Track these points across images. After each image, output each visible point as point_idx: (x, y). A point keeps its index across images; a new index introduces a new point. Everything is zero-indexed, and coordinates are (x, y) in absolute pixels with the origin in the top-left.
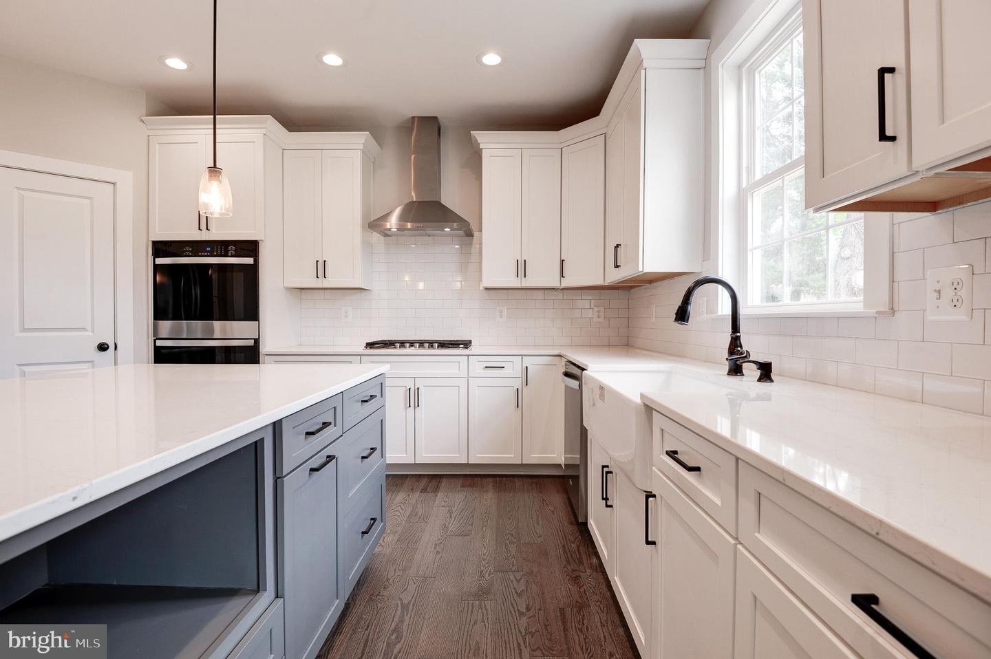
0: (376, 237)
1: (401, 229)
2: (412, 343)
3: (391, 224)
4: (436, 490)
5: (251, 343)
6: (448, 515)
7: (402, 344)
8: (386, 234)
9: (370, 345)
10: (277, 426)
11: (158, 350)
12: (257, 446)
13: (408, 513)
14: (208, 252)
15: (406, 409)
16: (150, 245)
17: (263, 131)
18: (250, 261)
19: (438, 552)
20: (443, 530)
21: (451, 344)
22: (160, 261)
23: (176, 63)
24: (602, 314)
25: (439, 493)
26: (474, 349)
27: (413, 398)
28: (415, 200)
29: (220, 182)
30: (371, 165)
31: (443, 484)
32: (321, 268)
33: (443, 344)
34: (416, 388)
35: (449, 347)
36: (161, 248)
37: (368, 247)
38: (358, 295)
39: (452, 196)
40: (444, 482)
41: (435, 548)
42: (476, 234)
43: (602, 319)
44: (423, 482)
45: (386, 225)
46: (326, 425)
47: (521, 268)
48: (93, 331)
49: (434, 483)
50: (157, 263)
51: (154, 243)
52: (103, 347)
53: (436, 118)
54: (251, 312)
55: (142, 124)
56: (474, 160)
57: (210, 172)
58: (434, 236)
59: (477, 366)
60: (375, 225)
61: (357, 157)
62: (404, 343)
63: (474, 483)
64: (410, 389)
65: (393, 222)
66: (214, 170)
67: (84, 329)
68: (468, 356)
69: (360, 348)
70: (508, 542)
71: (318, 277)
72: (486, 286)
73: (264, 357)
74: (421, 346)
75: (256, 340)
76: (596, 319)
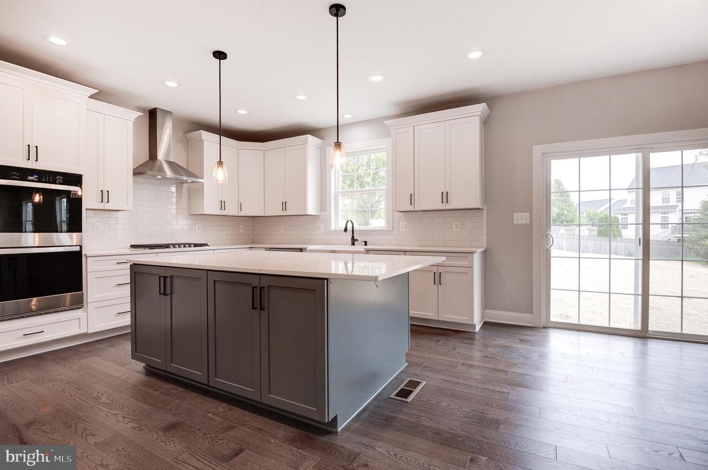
17: (86, 98)
24: (243, 229)
38: (107, 215)
43: (243, 231)
47: (223, 205)
53: (171, 113)
61: (130, 126)
71: (102, 202)
72: (205, 213)
73: (87, 258)
74: (185, 247)
75: (81, 247)
76: (240, 231)
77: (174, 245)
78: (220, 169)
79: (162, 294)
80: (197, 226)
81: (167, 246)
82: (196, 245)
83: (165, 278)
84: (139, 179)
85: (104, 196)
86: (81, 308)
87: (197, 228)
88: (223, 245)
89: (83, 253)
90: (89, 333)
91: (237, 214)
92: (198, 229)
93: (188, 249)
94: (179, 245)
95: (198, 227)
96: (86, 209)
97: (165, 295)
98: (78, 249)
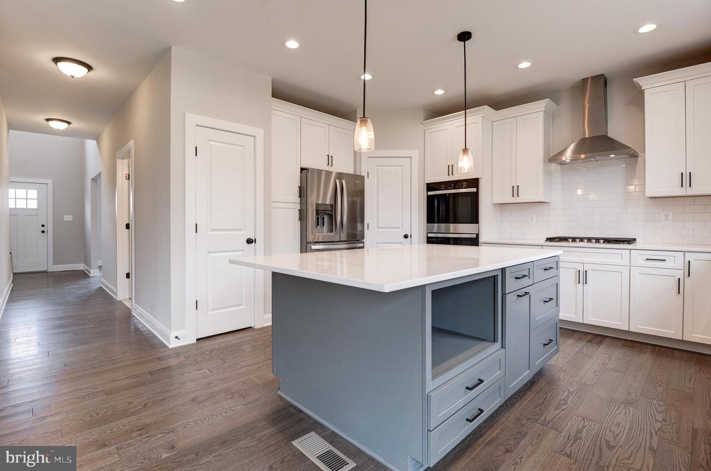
0: (554, 166)
1: (574, 160)
2: (582, 240)
3: (566, 158)
4: (600, 343)
5: (475, 236)
6: (608, 359)
7: (574, 239)
8: (563, 164)
9: (550, 239)
10: (503, 270)
11: (428, 238)
12: (495, 278)
13: (575, 351)
14: (453, 187)
15: (576, 284)
16: (425, 185)
17: (482, 115)
18: (475, 190)
19: (596, 375)
20: (602, 365)
21: (615, 241)
22: (430, 193)
23: (439, 92)
25: (602, 346)
26: (638, 245)
27: (582, 277)
28: (587, 136)
29: (468, 155)
30: (550, 118)
31: (606, 341)
32: (515, 191)
33: (608, 241)
34: (585, 270)
35: (614, 243)
36: (430, 187)
37: (548, 173)
38: (540, 207)
39: (617, 129)
40: (607, 340)
41: (595, 373)
42: (641, 154)
44: (589, 337)
45: (562, 158)
46: (524, 276)
47: (687, 179)
48: (402, 229)
49: (598, 339)
50: (428, 194)
51: (427, 184)
52: (406, 237)
53: (603, 75)
54: (474, 219)
55: (422, 125)
56: (638, 98)
57: (463, 151)
58: (602, 160)
59: (638, 258)
60: (554, 158)
61: (540, 117)
62: (575, 239)
63: (634, 346)
64: (579, 271)
65: (568, 155)
66: (465, 150)
67: (399, 228)
68: (630, 250)
69: (542, 241)
70: (657, 384)
71: (513, 196)
75: (478, 235)
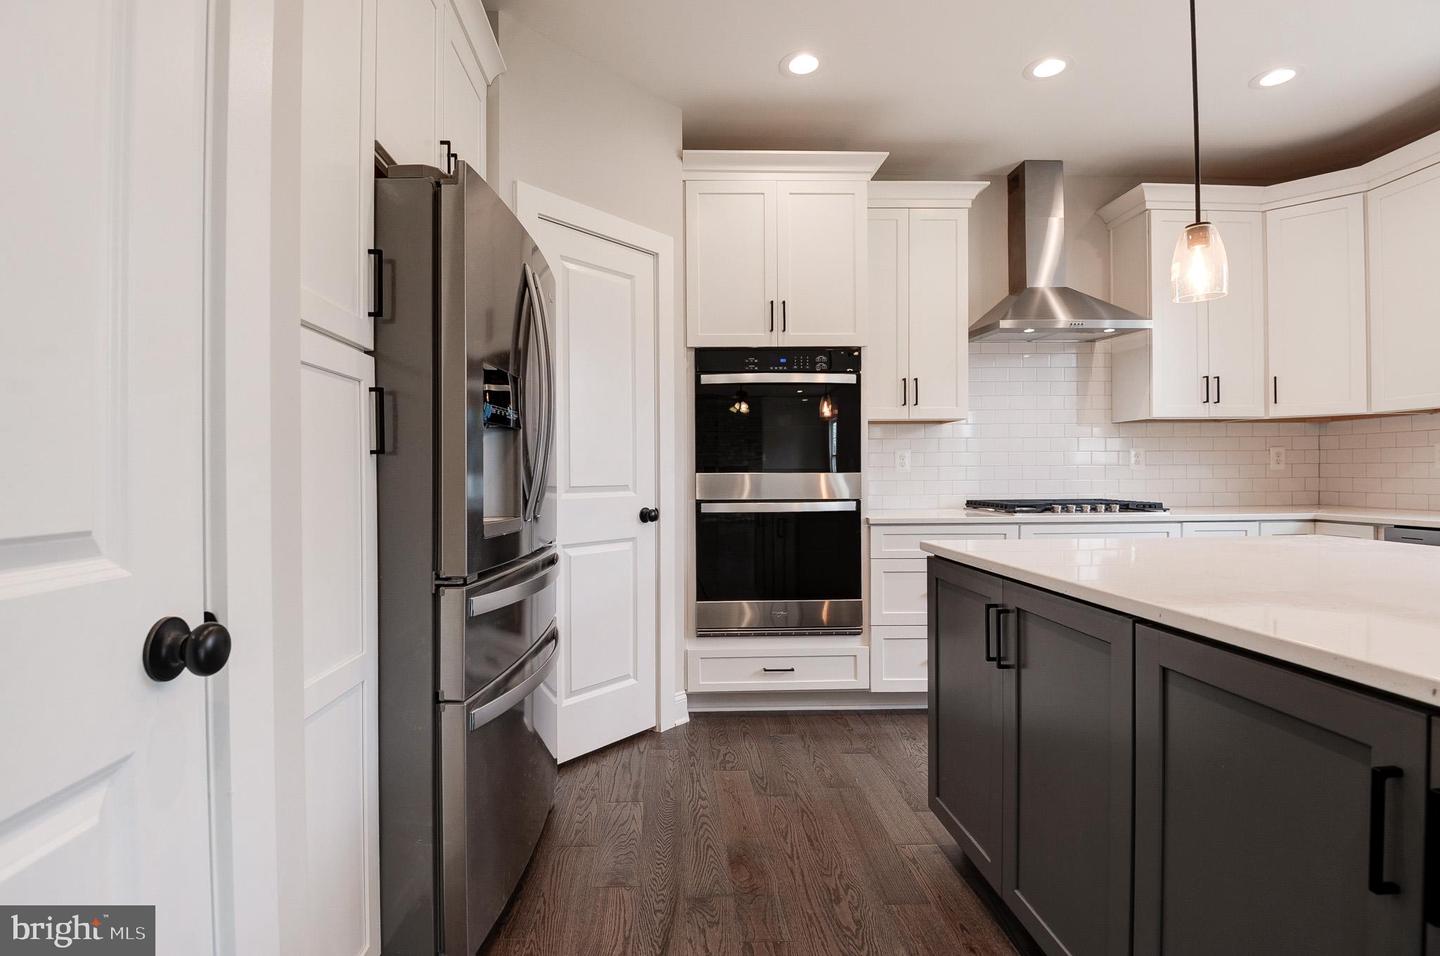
14: (783, 365)
16: (694, 355)
17: (868, 178)
24: (1283, 458)
38: (920, 432)
43: (1282, 467)
47: (1212, 388)
48: (634, 492)
51: (697, 351)
53: (1061, 163)
55: (678, 161)
61: (963, 221)
67: (624, 489)
71: (905, 404)
72: (1157, 414)
73: (869, 528)
74: (1094, 509)
75: (858, 502)
76: (1273, 466)
77: (1065, 505)
78: (1198, 248)
79: (993, 659)
80: (1133, 453)
81: (1046, 507)
82: (1126, 507)
83: (1003, 611)
84: (985, 344)
85: (910, 391)
86: (859, 634)
87: (1133, 460)
88: (1213, 507)
89: (863, 517)
90: (873, 691)
91: (1261, 415)
92: (1137, 462)
93: (1102, 516)
94: (1080, 505)
95: (1137, 456)
96: (870, 423)
97: (1000, 666)
98: (851, 507)
